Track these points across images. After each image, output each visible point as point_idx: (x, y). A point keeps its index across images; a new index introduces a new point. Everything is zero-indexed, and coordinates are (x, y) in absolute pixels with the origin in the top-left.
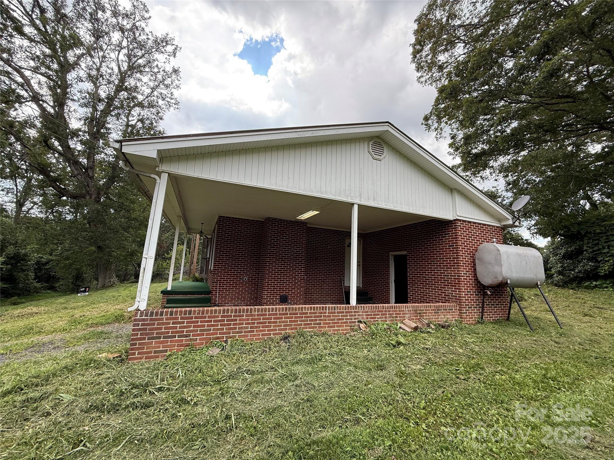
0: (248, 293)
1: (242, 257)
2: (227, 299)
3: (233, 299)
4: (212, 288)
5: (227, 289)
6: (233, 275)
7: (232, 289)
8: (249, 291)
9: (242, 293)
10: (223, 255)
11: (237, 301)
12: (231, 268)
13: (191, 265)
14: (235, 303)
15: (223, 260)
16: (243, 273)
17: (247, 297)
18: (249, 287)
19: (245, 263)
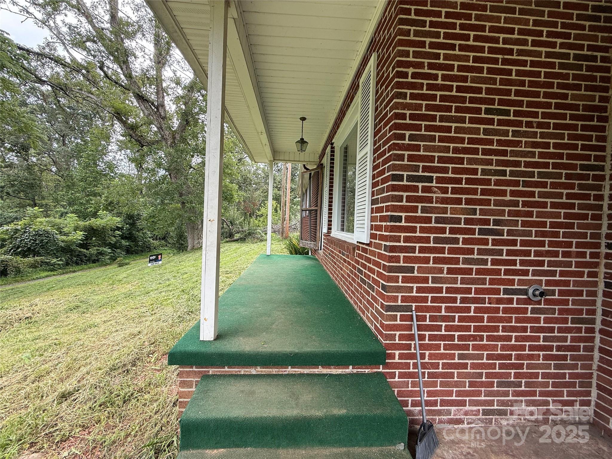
0: (546, 358)
1: (517, 183)
2: (456, 384)
3: (482, 384)
4: (387, 337)
5: (452, 338)
6: (478, 272)
7: (475, 338)
8: (550, 348)
9: (518, 357)
10: (430, 179)
11: (498, 394)
12: (465, 241)
13: (283, 223)
14: (491, 403)
15: (430, 200)
16: (522, 263)
17: (544, 376)
18: (552, 330)
19: (530, 214)
